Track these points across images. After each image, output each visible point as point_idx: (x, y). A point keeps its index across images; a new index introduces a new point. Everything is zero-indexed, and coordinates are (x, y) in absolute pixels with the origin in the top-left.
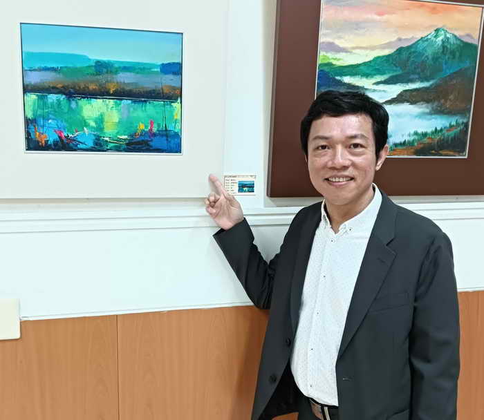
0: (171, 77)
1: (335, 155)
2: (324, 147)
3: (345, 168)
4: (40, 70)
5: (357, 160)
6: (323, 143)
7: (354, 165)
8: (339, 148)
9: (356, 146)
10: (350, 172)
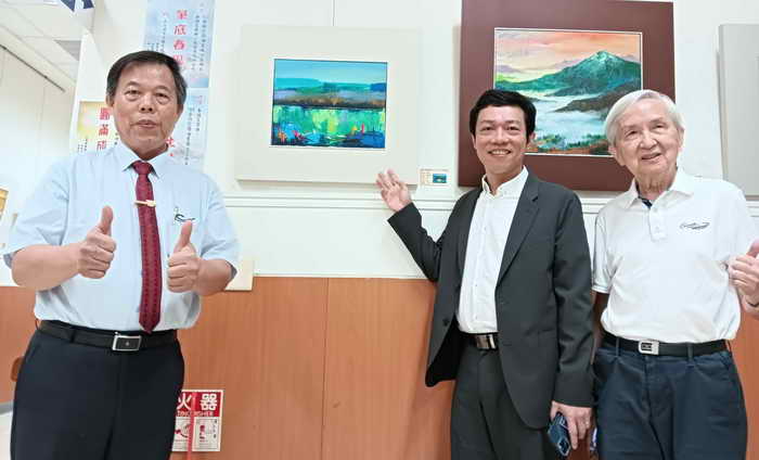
0: (378, 93)
1: (497, 135)
2: (488, 129)
3: (504, 144)
4: (285, 90)
5: (514, 138)
6: (488, 125)
7: (511, 142)
8: (500, 130)
9: (512, 128)
10: (509, 147)
